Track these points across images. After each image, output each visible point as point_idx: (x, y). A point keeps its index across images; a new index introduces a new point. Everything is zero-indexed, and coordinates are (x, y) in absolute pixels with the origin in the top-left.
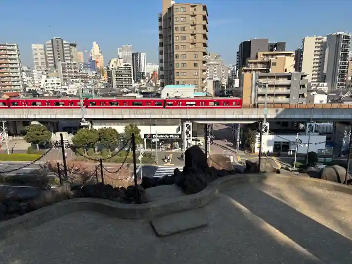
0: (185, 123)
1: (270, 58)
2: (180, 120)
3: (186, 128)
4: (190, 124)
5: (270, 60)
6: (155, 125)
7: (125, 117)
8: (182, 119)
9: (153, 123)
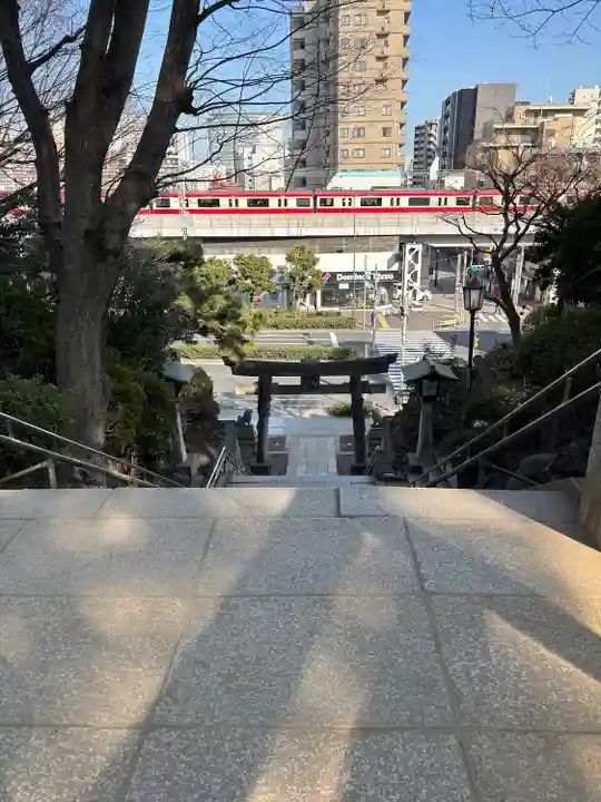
0: (409, 247)
1: (540, 120)
2: (397, 239)
3: (408, 257)
4: (419, 247)
5: (543, 123)
6: (340, 251)
7: (278, 233)
8: (401, 236)
9: (338, 247)
